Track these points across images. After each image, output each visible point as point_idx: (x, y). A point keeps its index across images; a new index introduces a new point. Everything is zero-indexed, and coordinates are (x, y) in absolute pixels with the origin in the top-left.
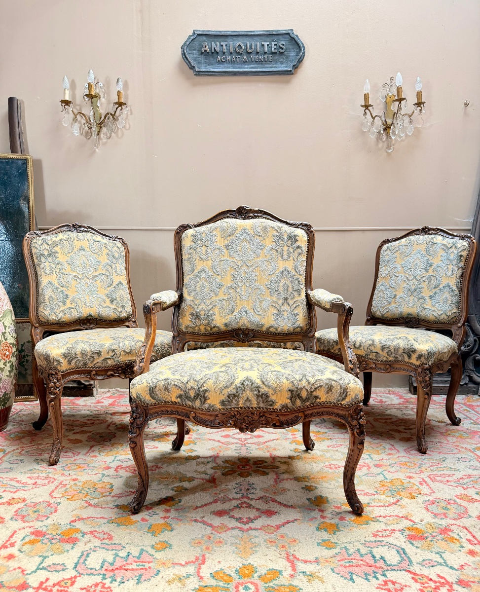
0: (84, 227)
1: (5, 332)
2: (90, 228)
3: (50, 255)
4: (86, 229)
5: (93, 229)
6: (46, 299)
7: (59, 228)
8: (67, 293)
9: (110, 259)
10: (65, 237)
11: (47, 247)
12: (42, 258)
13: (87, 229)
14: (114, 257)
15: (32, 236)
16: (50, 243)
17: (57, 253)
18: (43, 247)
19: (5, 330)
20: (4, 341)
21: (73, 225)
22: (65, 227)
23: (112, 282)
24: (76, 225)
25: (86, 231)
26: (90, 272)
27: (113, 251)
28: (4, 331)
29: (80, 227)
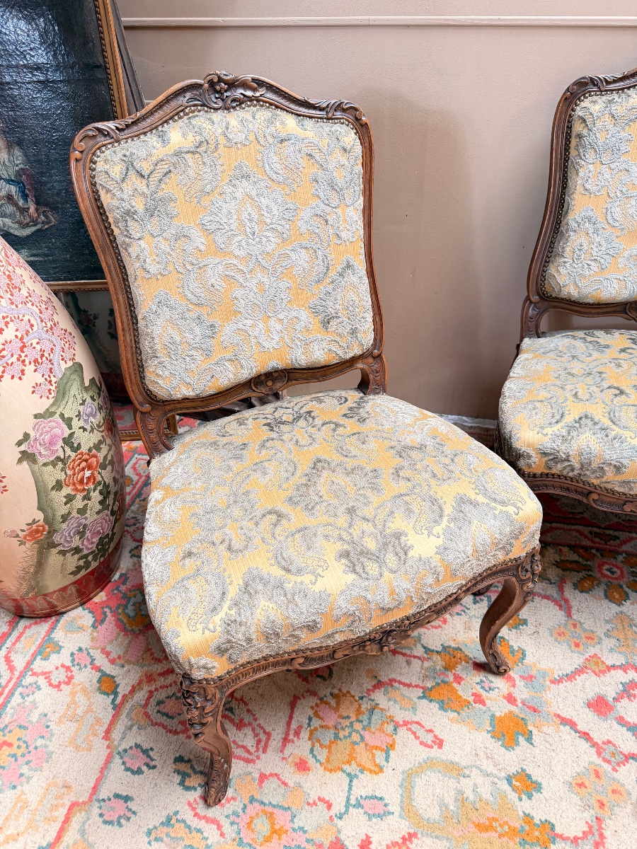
0: (244, 85)
1: (72, 435)
2: (261, 84)
3: (150, 212)
4: (249, 93)
5: (271, 88)
6: (158, 347)
7: (167, 100)
8: (212, 321)
9: (321, 194)
10: (189, 142)
11: (141, 185)
12: (130, 223)
13: (254, 90)
14: (332, 186)
15: (91, 142)
16: (146, 167)
17: (171, 200)
18: (128, 188)
19: (70, 427)
20: (73, 455)
21: (212, 83)
22: (188, 95)
23: (328, 269)
24: (220, 80)
25: (250, 99)
26: (269, 249)
27: (331, 167)
28: (67, 432)
29: (232, 85)
